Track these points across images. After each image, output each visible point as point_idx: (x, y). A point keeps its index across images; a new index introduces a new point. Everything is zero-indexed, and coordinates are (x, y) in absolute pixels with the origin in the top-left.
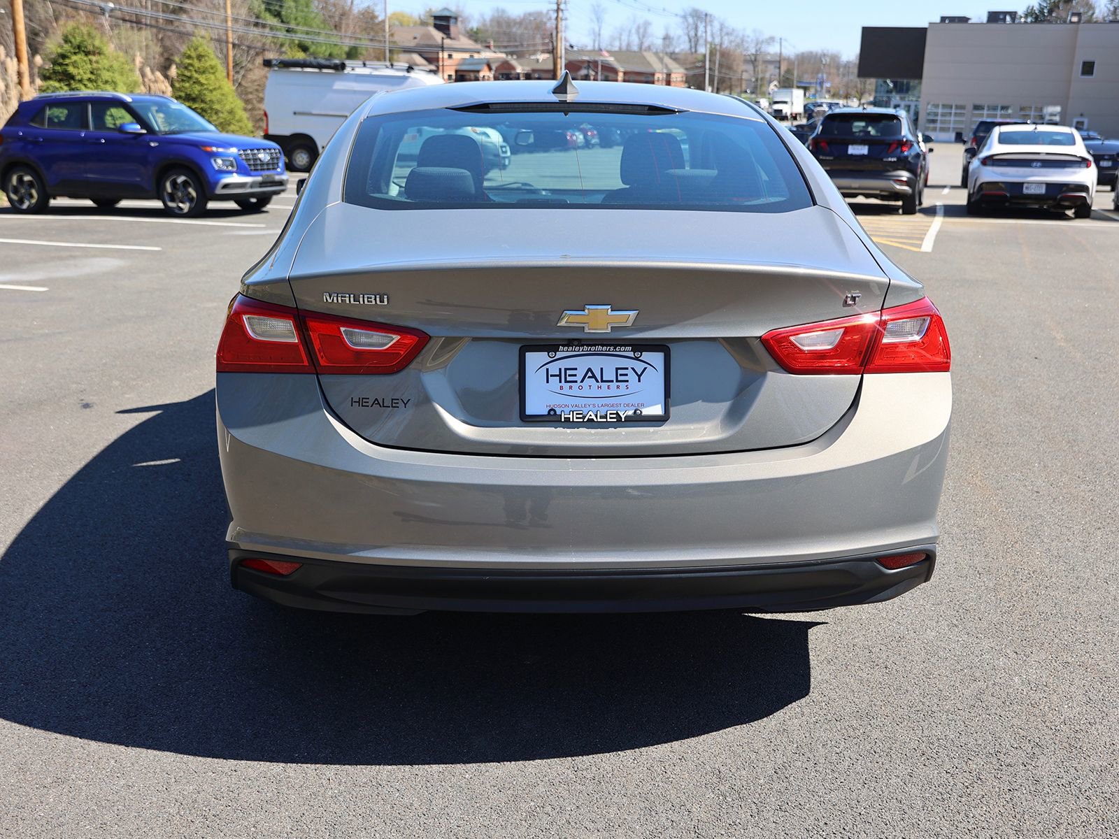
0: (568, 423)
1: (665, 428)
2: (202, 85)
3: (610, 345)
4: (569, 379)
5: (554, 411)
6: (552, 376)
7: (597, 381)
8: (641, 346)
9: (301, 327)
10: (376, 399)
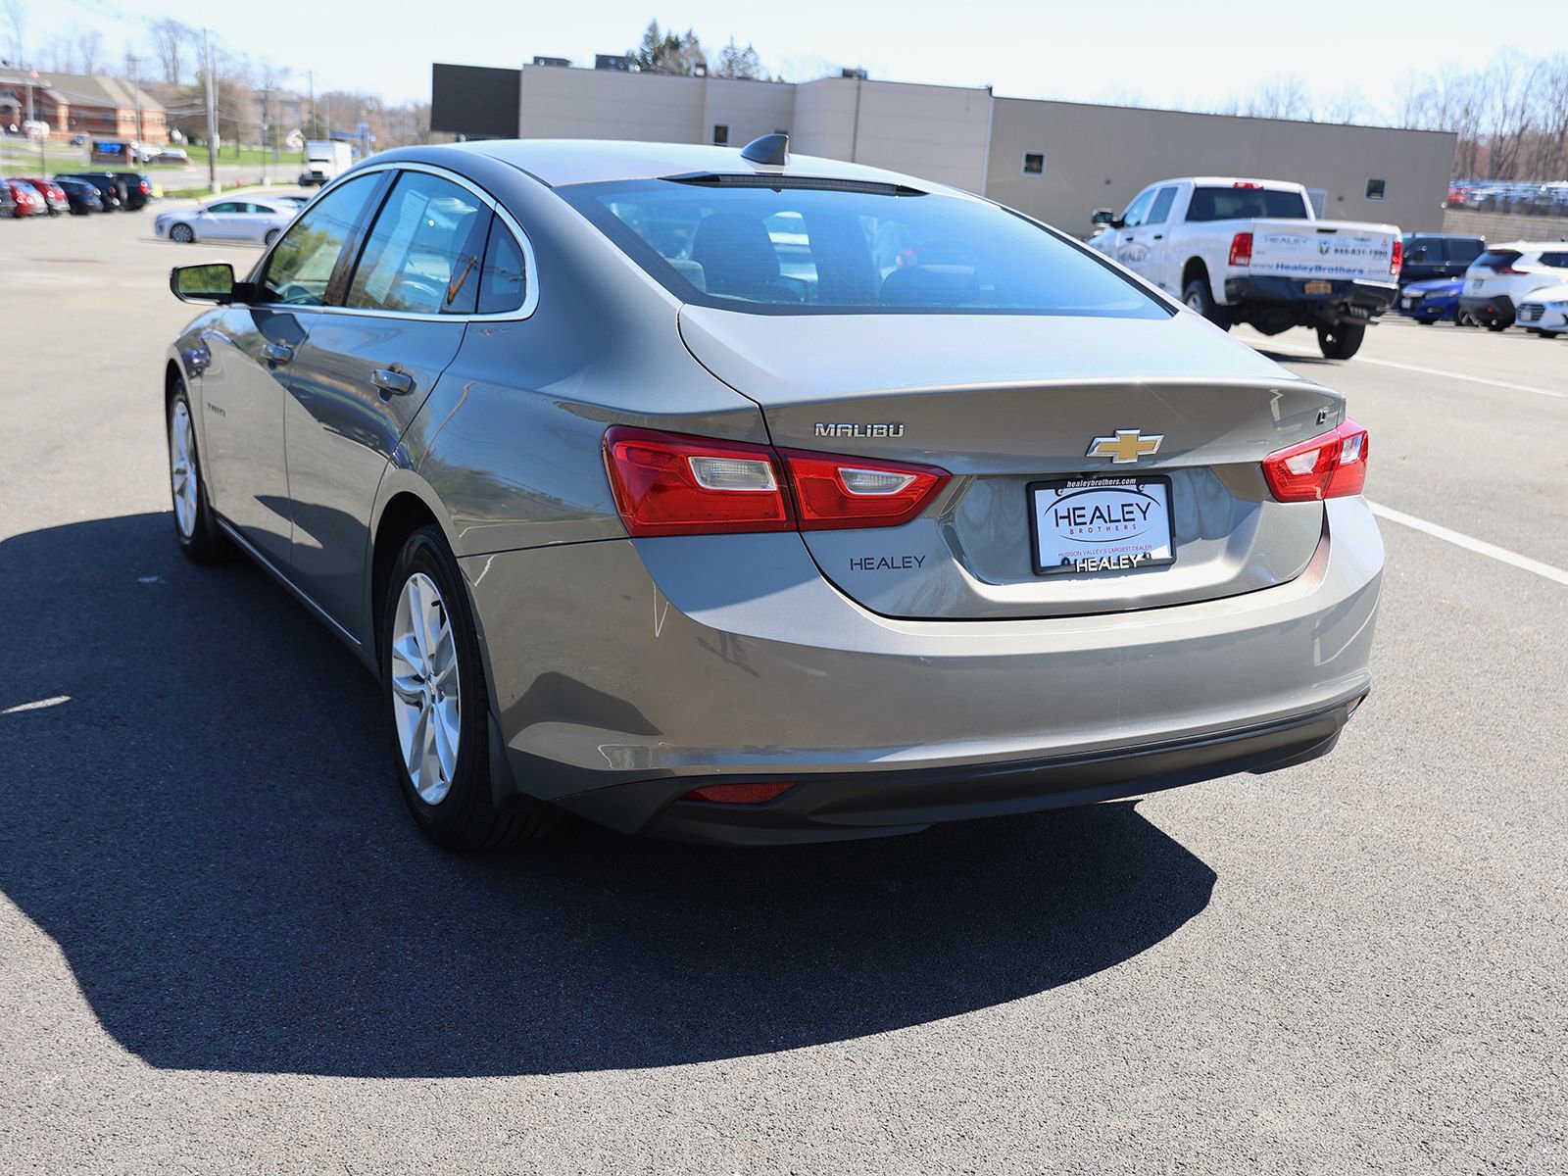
0: (1084, 574)
1: (1173, 571)
3: (1116, 478)
4: (1078, 520)
5: (1069, 561)
6: (1061, 518)
7: (1106, 522)
8: (1144, 477)
9: (782, 471)
10: (883, 559)
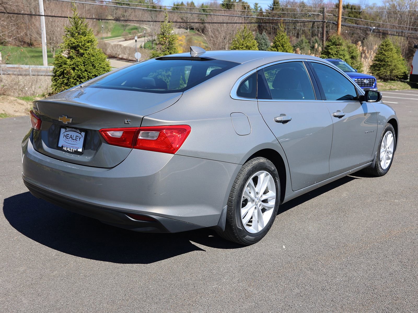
1: (81, 156)
2: (385, 55)
3: (76, 129)
4: (67, 137)
5: (62, 146)
7: (72, 139)
8: (82, 130)
